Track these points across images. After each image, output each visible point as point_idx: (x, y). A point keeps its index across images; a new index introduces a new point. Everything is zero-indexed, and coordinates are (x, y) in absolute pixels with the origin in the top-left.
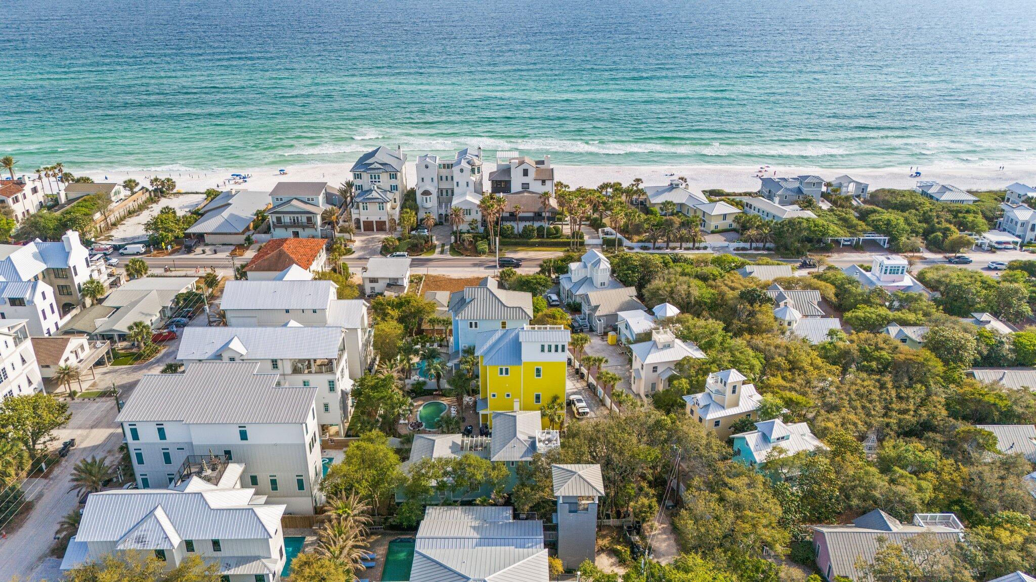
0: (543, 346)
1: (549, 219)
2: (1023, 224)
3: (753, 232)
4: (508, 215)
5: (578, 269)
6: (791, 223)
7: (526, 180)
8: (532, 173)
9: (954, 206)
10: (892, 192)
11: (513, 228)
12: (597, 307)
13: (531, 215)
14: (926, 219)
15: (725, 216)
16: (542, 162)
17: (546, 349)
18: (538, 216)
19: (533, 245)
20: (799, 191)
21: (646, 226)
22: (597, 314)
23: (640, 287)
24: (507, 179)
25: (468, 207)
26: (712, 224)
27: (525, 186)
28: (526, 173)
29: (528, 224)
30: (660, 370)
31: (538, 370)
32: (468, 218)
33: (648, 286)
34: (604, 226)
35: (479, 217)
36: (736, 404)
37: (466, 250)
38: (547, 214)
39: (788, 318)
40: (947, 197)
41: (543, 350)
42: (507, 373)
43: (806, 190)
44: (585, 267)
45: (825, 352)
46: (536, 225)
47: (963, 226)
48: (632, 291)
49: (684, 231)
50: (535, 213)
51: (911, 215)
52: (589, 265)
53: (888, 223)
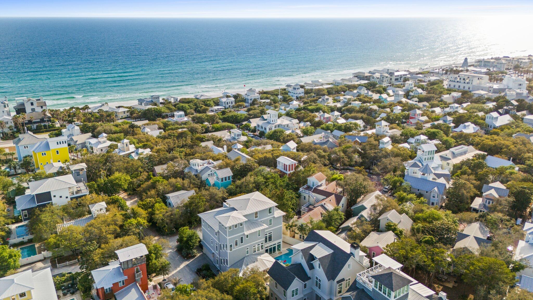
0: (57, 143)
1: (48, 121)
2: (224, 103)
3: (135, 115)
4: (27, 122)
5: (66, 131)
6: (148, 110)
7: (33, 107)
8: (35, 104)
9: (204, 100)
10: (185, 99)
11: (31, 126)
12: (77, 141)
13: (39, 120)
14: (195, 105)
15: (124, 112)
16: (39, 100)
17: (59, 143)
18: (42, 120)
19: (43, 132)
20: (152, 101)
21: (93, 119)
22: (77, 143)
23: (93, 132)
24: (23, 107)
25: (6, 121)
26: (120, 116)
27: (33, 110)
28: (32, 104)
29: (38, 124)
30: (103, 150)
31: (57, 152)
32: (8, 126)
33: (96, 131)
34: (74, 121)
35: (13, 124)
36: (129, 150)
37: (10, 138)
38: (47, 119)
39: (146, 131)
40: (202, 98)
41: (58, 144)
42: (45, 154)
43: (154, 100)
44: (69, 130)
45: (158, 137)
46: (42, 124)
47: (206, 105)
48: (90, 134)
49: (108, 118)
50: (41, 119)
51: (191, 105)
52: (70, 129)
53: (182, 107)
